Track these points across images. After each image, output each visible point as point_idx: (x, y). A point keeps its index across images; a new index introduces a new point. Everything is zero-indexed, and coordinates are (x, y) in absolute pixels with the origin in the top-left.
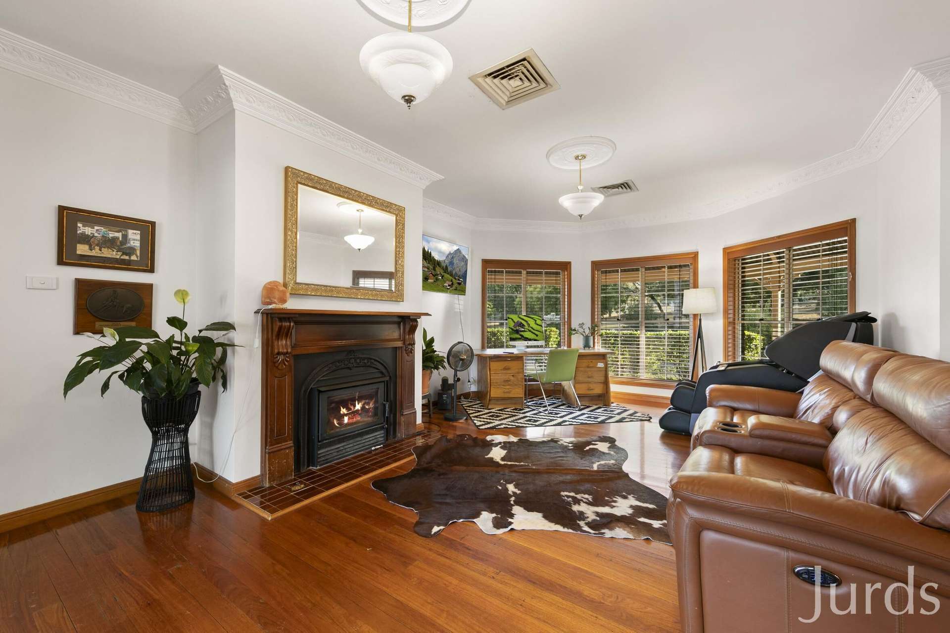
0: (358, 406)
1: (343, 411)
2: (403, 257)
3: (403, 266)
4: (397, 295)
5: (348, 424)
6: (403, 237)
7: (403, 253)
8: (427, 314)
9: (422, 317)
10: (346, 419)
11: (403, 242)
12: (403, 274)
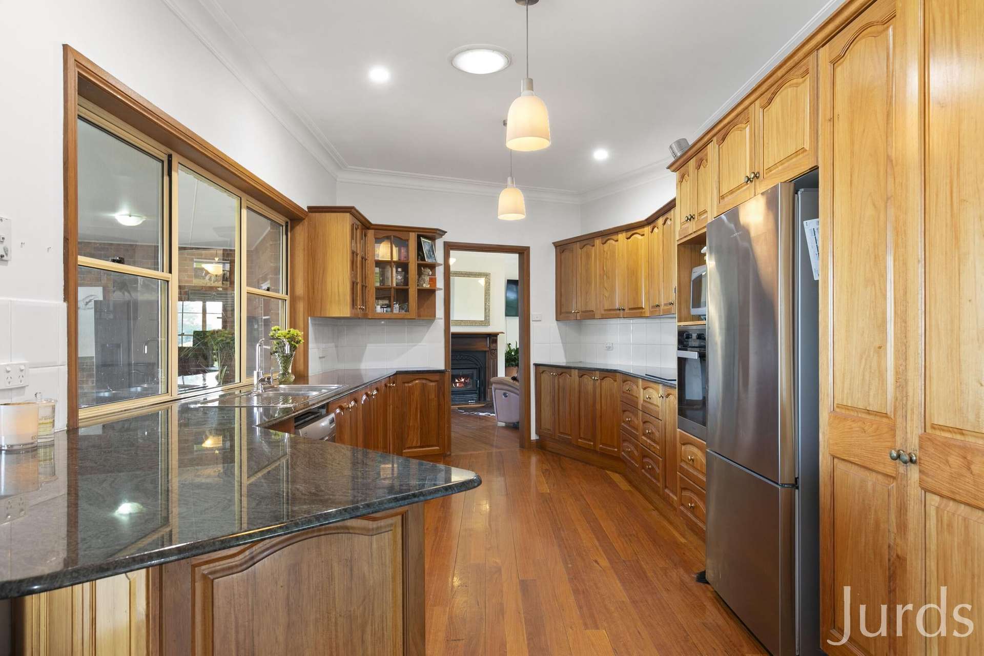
0: (463, 380)
1: (457, 381)
2: (489, 301)
3: (489, 306)
4: (486, 322)
5: (458, 387)
6: (489, 290)
7: (489, 299)
8: (503, 333)
9: (500, 334)
10: (458, 384)
11: (489, 293)
12: (489, 310)
